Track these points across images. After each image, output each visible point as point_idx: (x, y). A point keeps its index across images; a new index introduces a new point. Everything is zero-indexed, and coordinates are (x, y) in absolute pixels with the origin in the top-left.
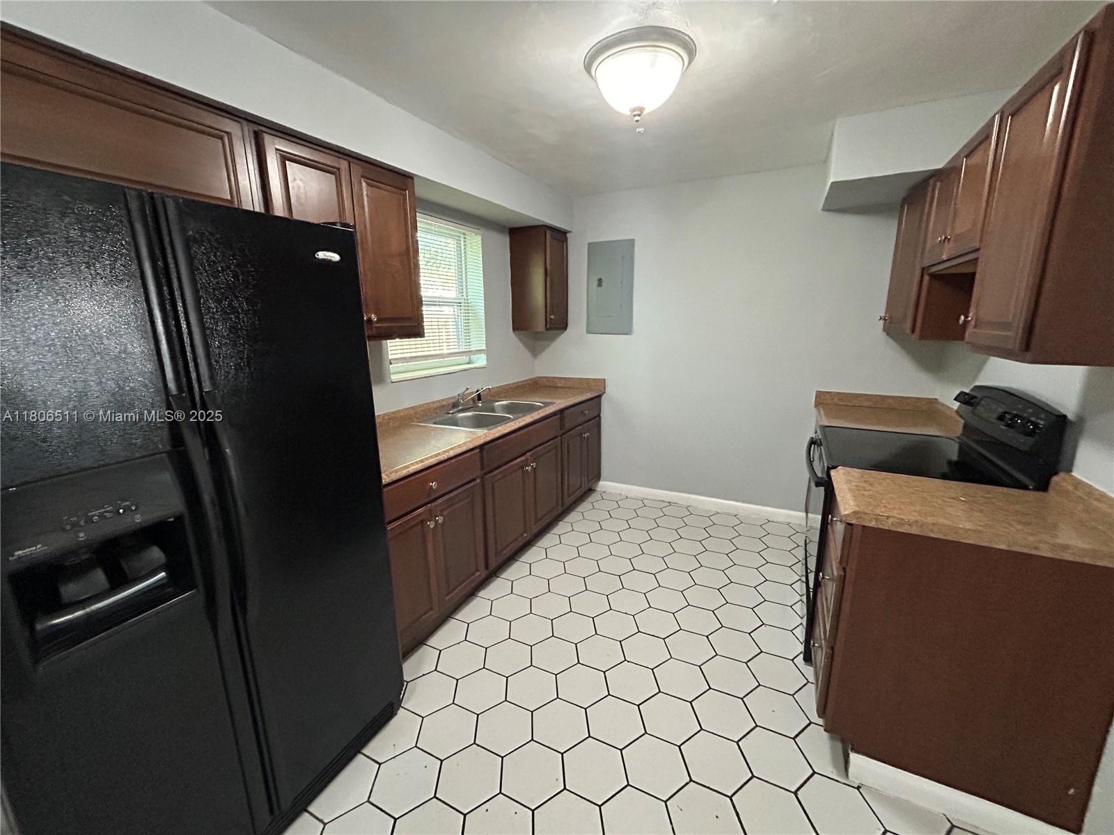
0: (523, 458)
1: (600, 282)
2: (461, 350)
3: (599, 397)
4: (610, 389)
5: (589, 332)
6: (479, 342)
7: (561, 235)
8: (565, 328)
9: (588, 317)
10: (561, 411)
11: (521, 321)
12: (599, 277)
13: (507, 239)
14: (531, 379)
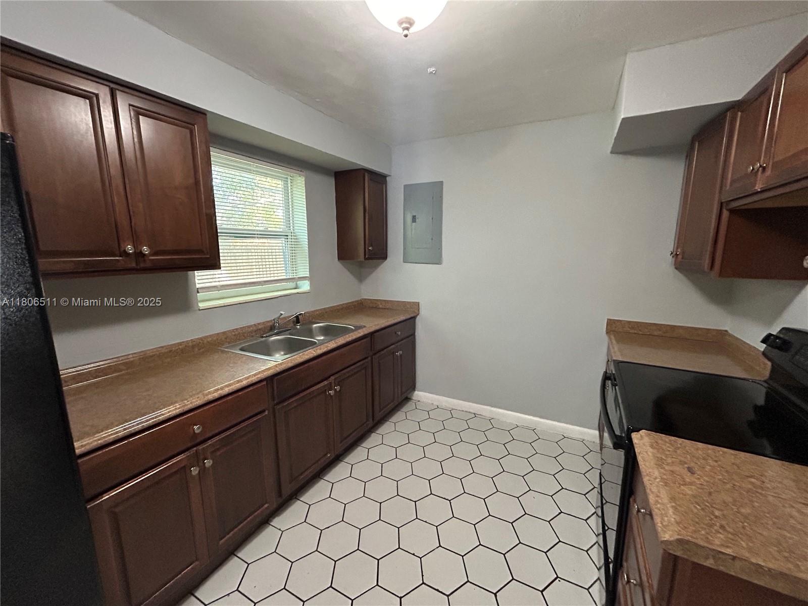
0: (326, 383)
1: (414, 219)
2: (288, 277)
3: (413, 319)
4: (423, 311)
5: (405, 261)
6: (304, 271)
7: (379, 180)
8: (385, 257)
9: (405, 249)
10: (372, 334)
11: (345, 253)
12: (414, 215)
13: (332, 181)
14: (356, 301)
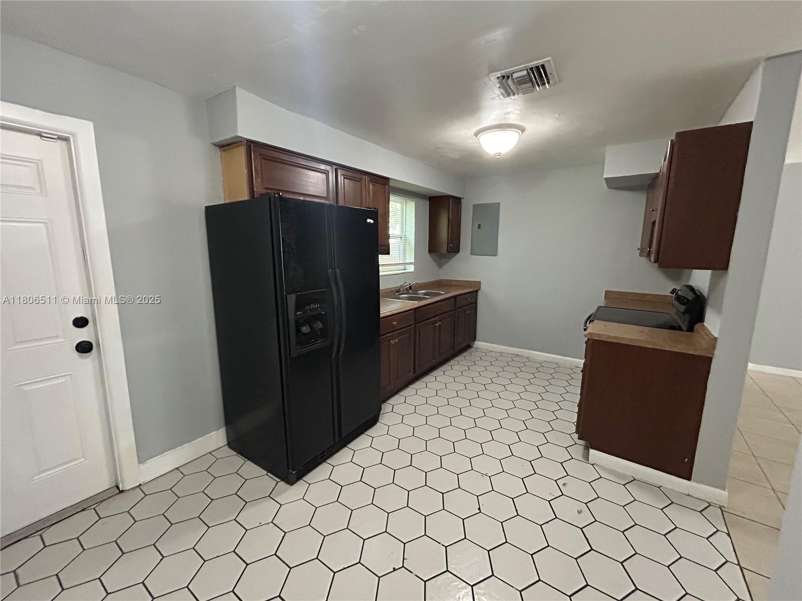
0: (434, 319)
1: (479, 226)
2: (401, 262)
3: (477, 291)
4: (484, 287)
5: (472, 254)
6: (411, 258)
7: (458, 201)
8: (458, 252)
9: (472, 246)
10: (455, 297)
11: (433, 247)
12: (479, 223)
13: (428, 203)
14: (437, 281)
